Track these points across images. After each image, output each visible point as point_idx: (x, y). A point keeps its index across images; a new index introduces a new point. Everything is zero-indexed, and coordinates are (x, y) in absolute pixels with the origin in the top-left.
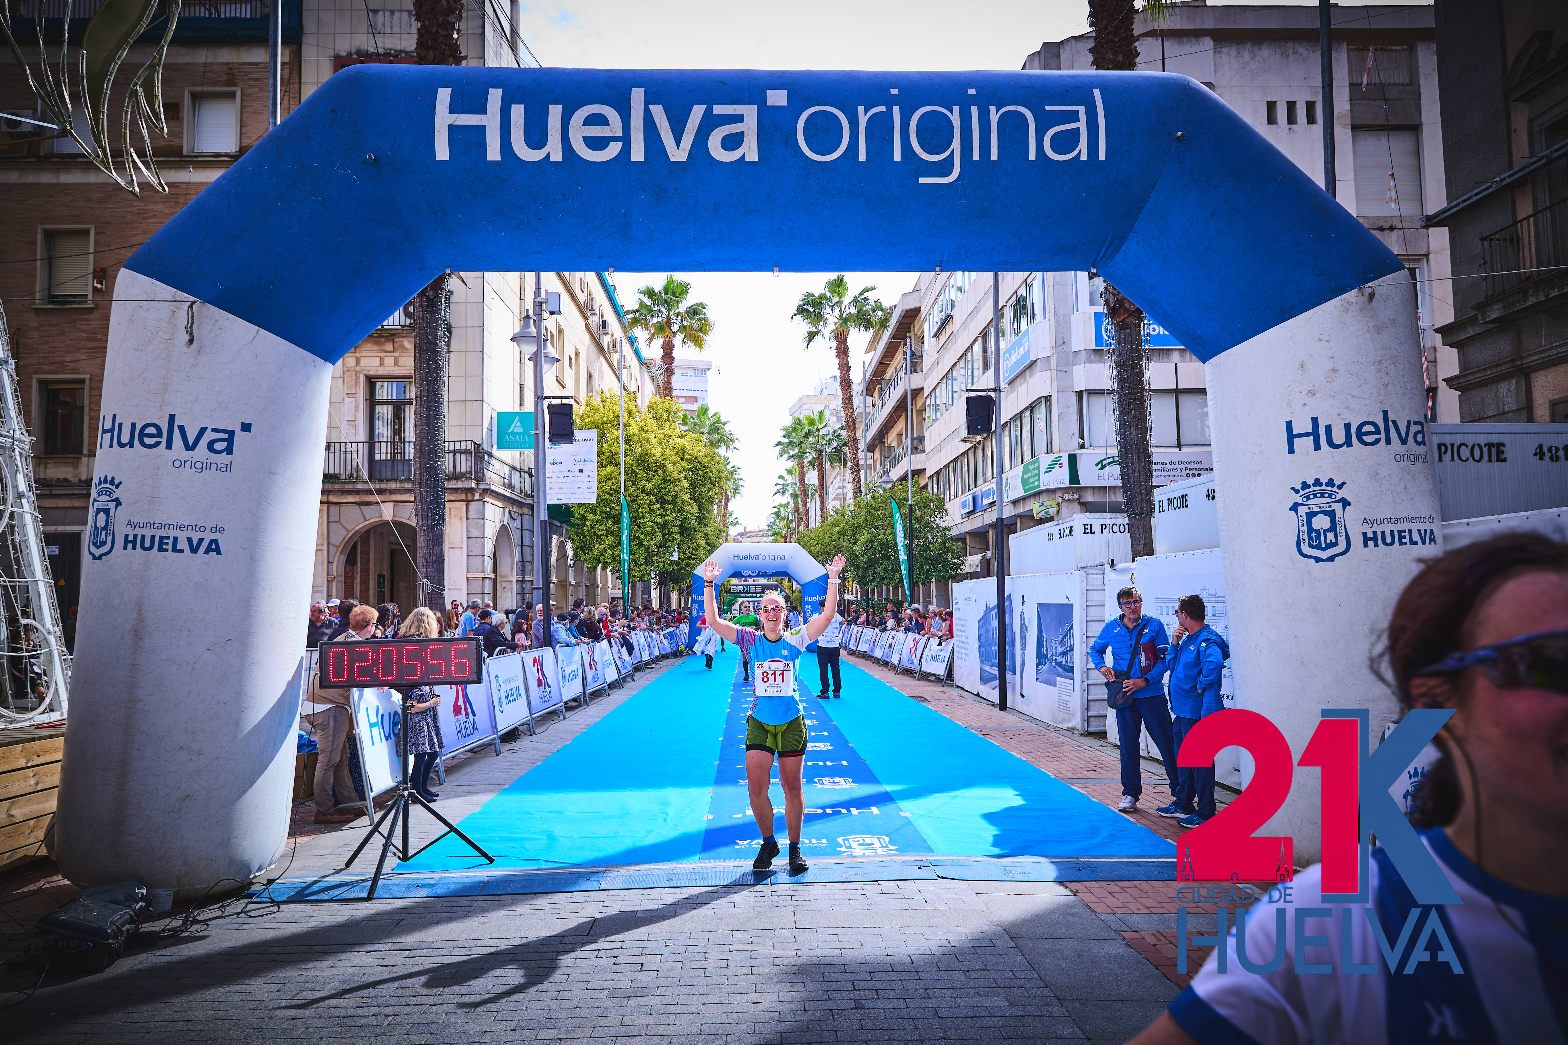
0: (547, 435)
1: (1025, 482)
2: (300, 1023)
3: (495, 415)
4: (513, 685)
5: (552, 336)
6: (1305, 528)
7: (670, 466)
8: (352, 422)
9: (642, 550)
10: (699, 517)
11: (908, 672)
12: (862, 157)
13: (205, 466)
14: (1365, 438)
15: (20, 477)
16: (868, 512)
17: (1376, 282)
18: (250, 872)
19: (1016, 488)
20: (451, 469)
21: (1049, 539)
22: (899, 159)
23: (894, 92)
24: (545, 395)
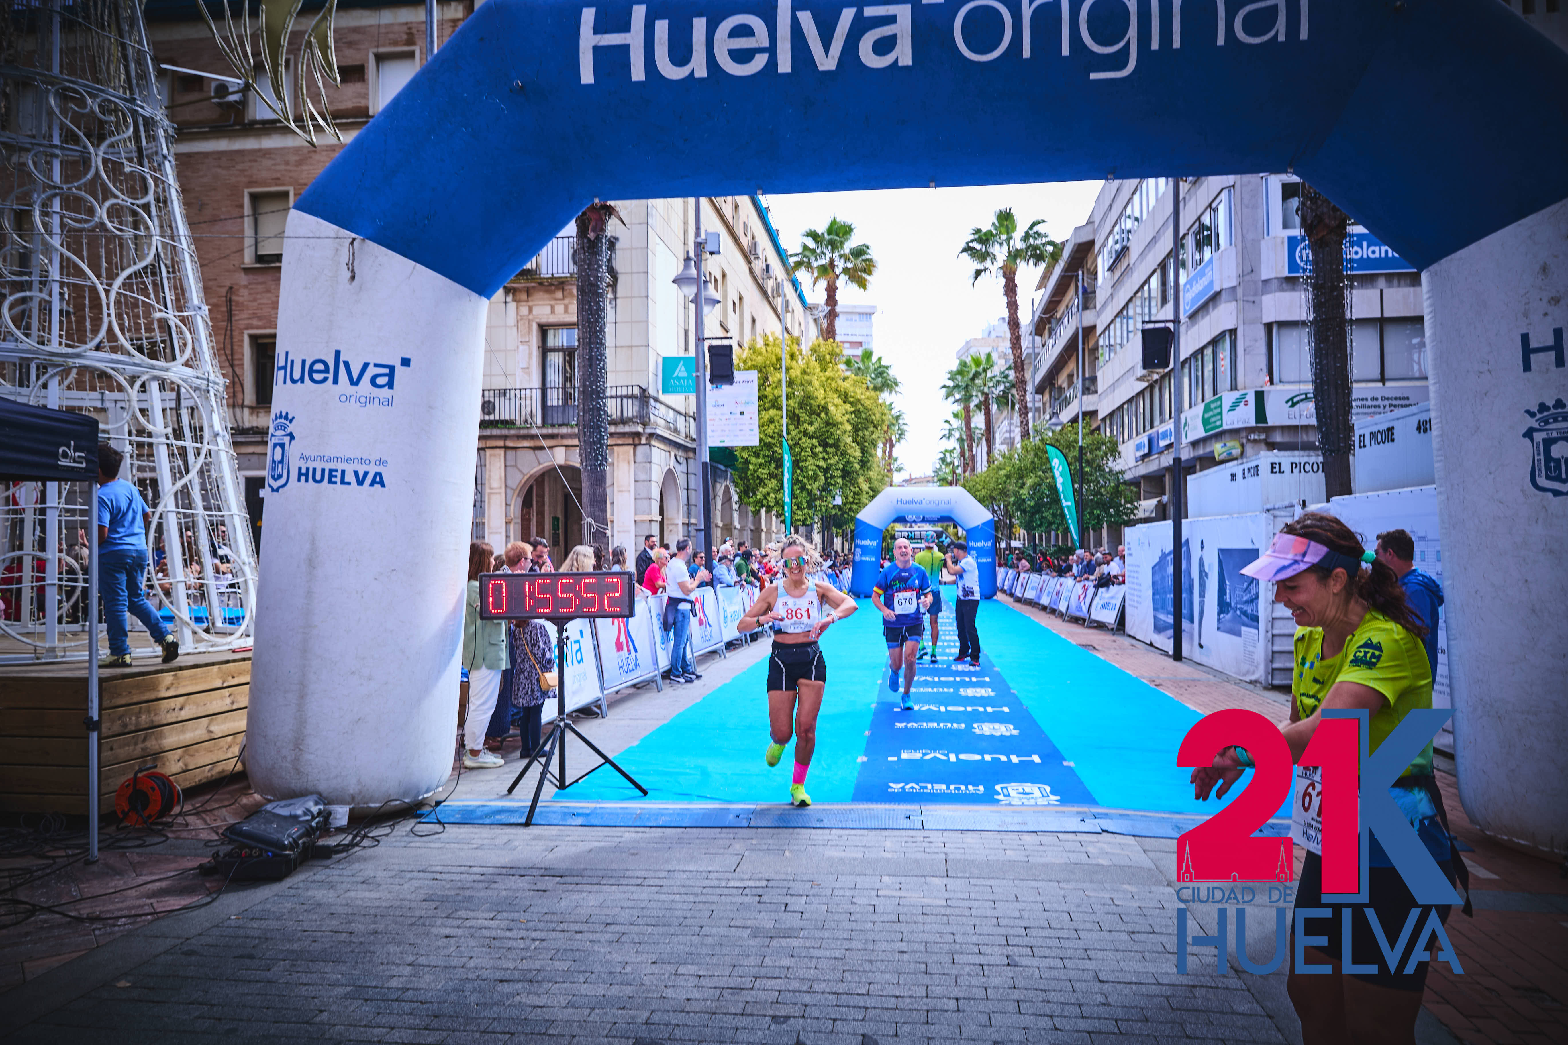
0: (708, 377)
1: (1205, 422)
2: (453, 941)
3: (660, 361)
5: (716, 280)
6: (1542, 457)
7: (831, 408)
8: (526, 369)
9: (804, 494)
10: (861, 461)
11: (1076, 620)
12: (1026, 54)
13: (368, 401)
15: (216, 417)
16: (1036, 455)
18: (418, 794)
19: (1196, 428)
20: (619, 413)
21: (1232, 480)
22: (1067, 54)
24: (706, 336)
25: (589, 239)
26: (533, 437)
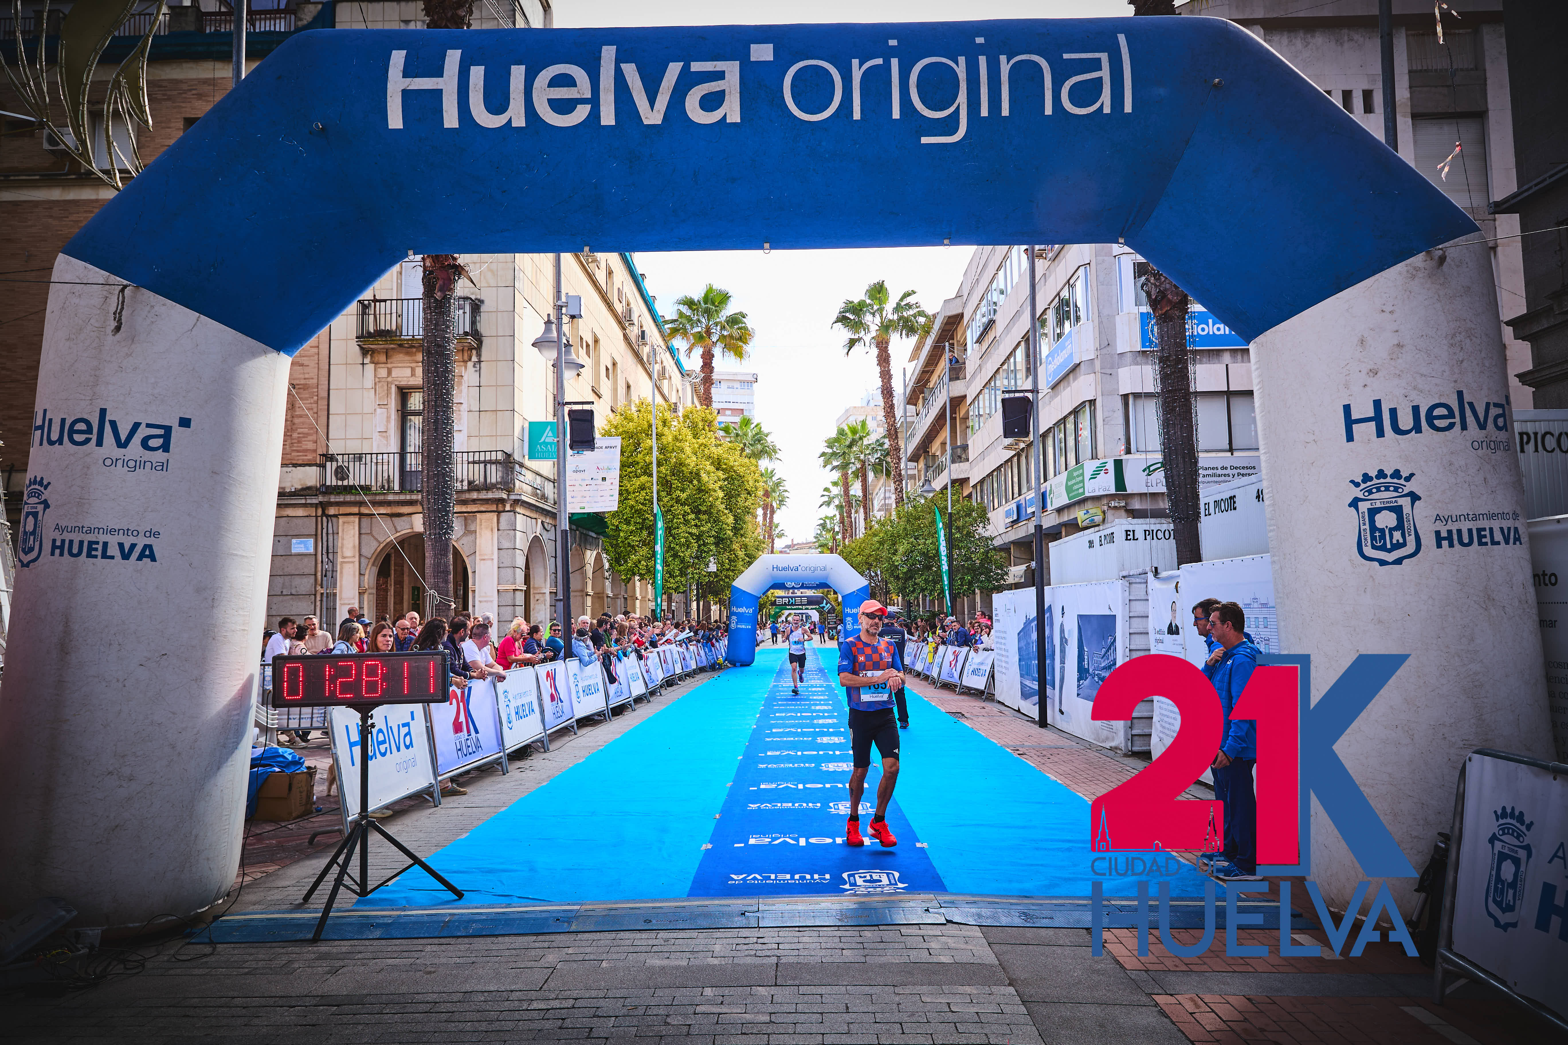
0: (568, 442)
1: (1069, 489)
3: (526, 425)
4: (525, 700)
5: (588, 346)
6: (1367, 527)
7: (704, 475)
8: (383, 433)
9: (677, 561)
10: (735, 528)
11: (947, 686)
12: (857, 116)
13: (138, 465)
14: (1436, 422)
16: (909, 521)
17: (1446, 244)
19: (1060, 496)
20: (482, 479)
21: (1090, 547)
22: (898, 117)
23: (893, 43)
24: (567, 400)
25: (436, 299)
26: (389, 503)
